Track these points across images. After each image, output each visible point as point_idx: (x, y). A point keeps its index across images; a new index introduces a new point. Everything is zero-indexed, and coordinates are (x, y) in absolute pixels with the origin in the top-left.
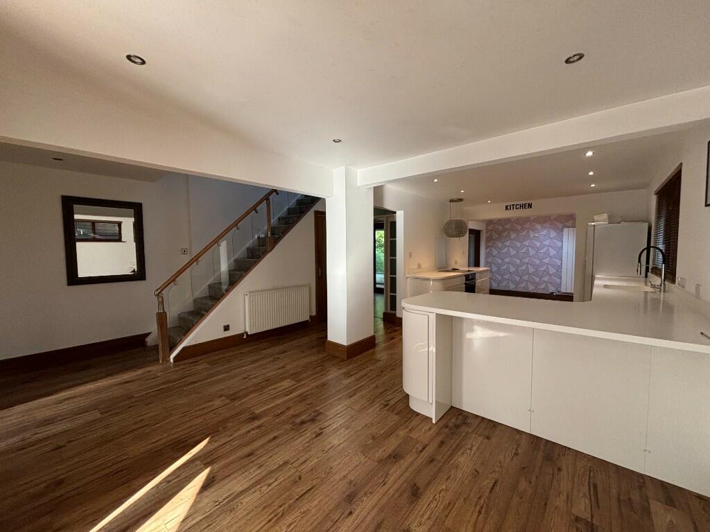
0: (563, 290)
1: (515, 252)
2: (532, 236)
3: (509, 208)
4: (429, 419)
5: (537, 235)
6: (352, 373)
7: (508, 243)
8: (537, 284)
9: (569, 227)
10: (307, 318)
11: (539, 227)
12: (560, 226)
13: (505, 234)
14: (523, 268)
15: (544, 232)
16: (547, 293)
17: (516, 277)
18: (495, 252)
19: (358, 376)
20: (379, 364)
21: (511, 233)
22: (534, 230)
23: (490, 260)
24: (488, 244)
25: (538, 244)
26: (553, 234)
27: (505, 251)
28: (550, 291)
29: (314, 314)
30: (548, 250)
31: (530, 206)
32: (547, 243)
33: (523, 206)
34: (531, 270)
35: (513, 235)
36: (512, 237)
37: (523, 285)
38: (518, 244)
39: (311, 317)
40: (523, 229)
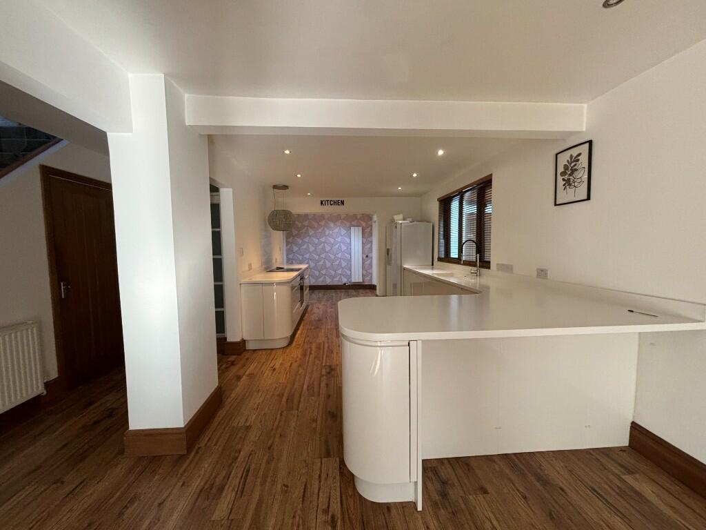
0: (353, 281)
1: (313, 248)
2: (327, 233)
3: (324, 203)
4: (409, 506)
5: (331, 232)
6: (218, 481)
7: (306, 240)
8: (332, 277)
9: (354, 226)
10: (39, 389)
11: (332, 225)
12: (348, 224)
13: (304, 231)
14: (321, 263)
15: (336, 230)
16: (340, 284)
17: (316, 272)
18: (295, 249)
19: (235, 481)
20: (253, 435)
21: (310, 230)
22: (329, 228)
23: (291, 256)
24: (288, 240)
25: (332, 241)
26: (343, 232)
27: (304, 247)
28: (344, 282)
29: (54, 374)
30: (340, 246)
31: (343, 203)
32: (339, 239)
33: (336, 203)
34: (328, 264)
35: (311, 232)
36: (311, 234)
37: (321, 279)
38: (316, 241)
39: (47, 385)
40: (320, 226)
